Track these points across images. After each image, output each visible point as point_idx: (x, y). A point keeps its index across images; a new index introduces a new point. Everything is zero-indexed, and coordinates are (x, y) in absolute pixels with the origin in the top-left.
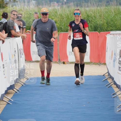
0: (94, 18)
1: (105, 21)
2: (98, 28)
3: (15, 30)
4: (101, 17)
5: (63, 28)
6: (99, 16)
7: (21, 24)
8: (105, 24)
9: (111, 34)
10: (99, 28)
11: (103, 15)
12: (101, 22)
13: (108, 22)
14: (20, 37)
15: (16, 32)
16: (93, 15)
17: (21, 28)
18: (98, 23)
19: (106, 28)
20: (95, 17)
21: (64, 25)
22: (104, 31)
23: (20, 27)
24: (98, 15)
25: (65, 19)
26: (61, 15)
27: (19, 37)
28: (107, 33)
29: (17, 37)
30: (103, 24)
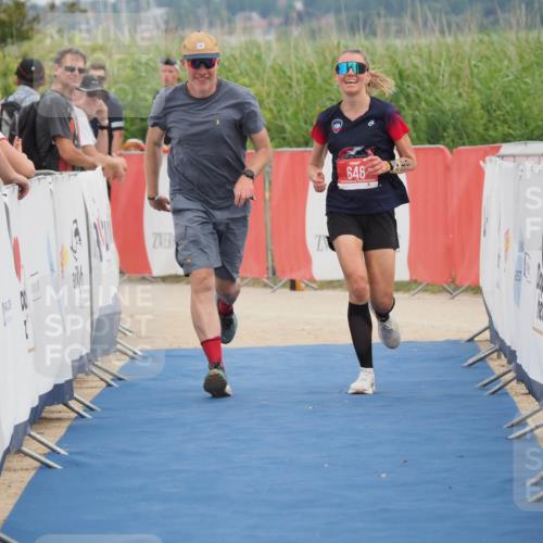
0: (427, 84)
1: (477, 97)
2: (444, 130)
3: (75, 138)
4: (458, 77)
5: (288, 127)
6: (451, 74)
7: (99, 112)
8: (478, 112)
9: (502, 157)
10: (451, 131)
11: (467, 72)
12: (460, 104)
13: (490, 103)
14: (99, 169)
15: (77, 146)
16: (424, 69)
17: (102, 128)
18: (446, 105)
19: (480, 129)
20: (434, 81)
21: (295, 114)
22: (472, 143)
23: (96, 125)
24: (446, 69)
25: (299, 89)
26: (280, 72)
27: (93, 167)
28: (486, 154)
29: (83, 169)
30: (467, 113)
